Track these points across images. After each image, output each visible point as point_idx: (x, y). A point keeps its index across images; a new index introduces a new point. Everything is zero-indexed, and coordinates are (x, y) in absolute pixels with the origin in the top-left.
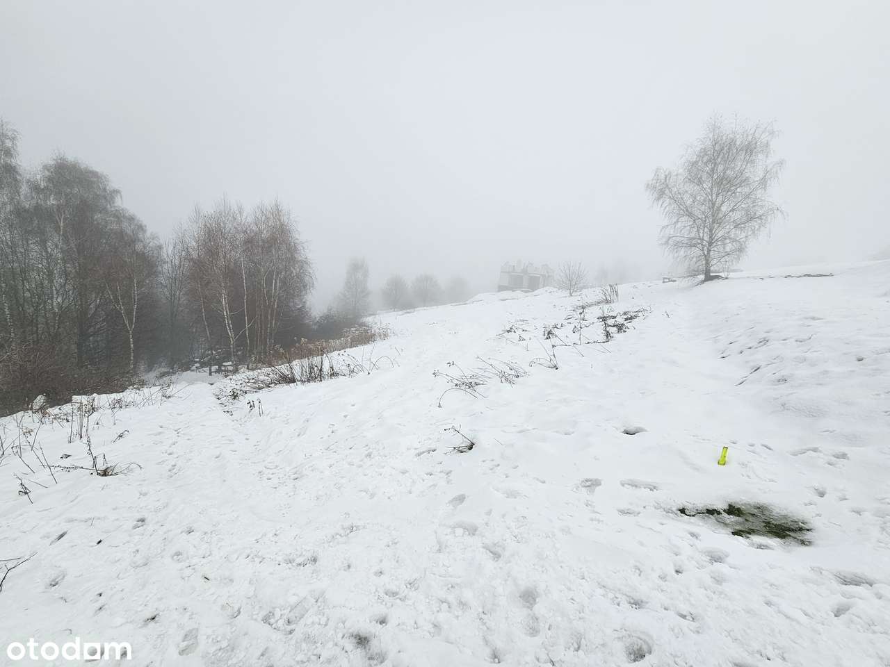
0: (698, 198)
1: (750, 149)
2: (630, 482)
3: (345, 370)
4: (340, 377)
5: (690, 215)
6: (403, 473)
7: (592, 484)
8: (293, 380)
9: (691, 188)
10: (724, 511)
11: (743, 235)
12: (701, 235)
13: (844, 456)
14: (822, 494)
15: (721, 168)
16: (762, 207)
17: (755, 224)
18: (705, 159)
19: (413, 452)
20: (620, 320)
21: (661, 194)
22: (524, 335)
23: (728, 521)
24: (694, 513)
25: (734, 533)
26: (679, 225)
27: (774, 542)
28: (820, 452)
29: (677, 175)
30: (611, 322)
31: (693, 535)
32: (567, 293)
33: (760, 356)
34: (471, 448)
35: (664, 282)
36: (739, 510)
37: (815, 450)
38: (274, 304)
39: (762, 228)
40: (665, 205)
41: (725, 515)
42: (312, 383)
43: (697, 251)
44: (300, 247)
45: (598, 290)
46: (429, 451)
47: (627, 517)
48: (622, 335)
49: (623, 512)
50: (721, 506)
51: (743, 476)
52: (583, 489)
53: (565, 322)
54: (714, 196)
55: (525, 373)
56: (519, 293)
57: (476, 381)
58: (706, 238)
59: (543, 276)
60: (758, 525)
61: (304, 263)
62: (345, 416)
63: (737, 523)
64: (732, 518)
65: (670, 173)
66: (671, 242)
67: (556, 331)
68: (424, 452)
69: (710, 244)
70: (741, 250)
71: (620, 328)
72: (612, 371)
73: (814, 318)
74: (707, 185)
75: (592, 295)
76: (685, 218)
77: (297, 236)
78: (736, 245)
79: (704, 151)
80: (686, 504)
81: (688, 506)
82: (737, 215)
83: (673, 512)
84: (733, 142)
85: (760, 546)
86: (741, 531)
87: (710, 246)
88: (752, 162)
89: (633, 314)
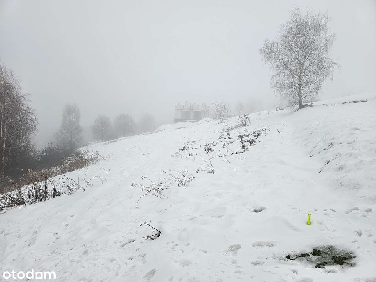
0: (291, 58)
1: (316, 27)
2: (258, 244)
3: (65, 190)
4: (61, 195)
5: (287, 68)
6: (111, 261)
7: (235, 248)
8: (22, 202)
9: (286, 52)
10: (311, 253)
11: (318, 79)
12: (295, 80)
13: (370, 211)
14: (360, 235)
15: (302, 39)
16: (327, 62)
17: (324, 72)
18: (293, 33)
19: (119, 244)
20: (251, 137)
21: (270, 56)
22: (192, 152)
23: (313, 260)
24: (295, 258)
25: (316, 267)
26: (282, 74)
27: (336, 268)
28: (359, 210)
29: (277, 44)
30: (246, 139)
31: (294, 272)
32: (218, 121)
33: (329, 154)
34: (158, 236)
35: (276, 110)
36: (319, 251)
37: (357, 209)
38: (3, 144)
39: (328, 75)
40: (272, 62)
41: (311, 256)
42: (38, 203)
43: (293, 90)
44: (22, 99)
45: (238, 117)
46: (130, 243)
47: (257, 267)
48: (253, 146)
49: (255, 264)
50: (309, 250)
51: (320, 230)
52: (230, 252)
53: (218, 141)
54: (300, 56)
55: (194, 178)
56: (188, 123)
57: (162, 187)
58: (298, 82)
59: (203, 111)
60: (329, 259)
61: (26, 111)
62: (67, 225)
63: (318, 260)
64: (315, 257)
65: (273, 42)
66: (278, 85)
67: (212, 148)
68: (126, 244)
69: (300, 85)
70: (318, 88)
71: (251, 142)
72: (247, 171)
73: (356, 129)
74: (295, 50)
75: (234, 121)
76: (284, 70)
77: (19, 91)
78: (315, 86)
79: (292, 28)
80: (291, 252)
81: (292, 254)
82: (314, 68)
83: (283, 259)
84: (307, 23)
85: (330, 272)
86: (320, 264)
87: (300, 87)
88: (319, 35)
89: (259, 133)
